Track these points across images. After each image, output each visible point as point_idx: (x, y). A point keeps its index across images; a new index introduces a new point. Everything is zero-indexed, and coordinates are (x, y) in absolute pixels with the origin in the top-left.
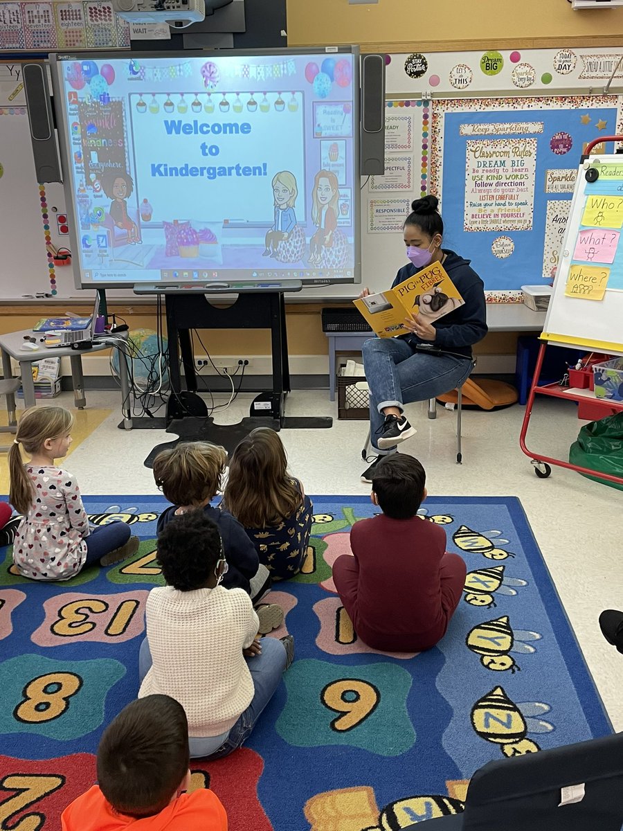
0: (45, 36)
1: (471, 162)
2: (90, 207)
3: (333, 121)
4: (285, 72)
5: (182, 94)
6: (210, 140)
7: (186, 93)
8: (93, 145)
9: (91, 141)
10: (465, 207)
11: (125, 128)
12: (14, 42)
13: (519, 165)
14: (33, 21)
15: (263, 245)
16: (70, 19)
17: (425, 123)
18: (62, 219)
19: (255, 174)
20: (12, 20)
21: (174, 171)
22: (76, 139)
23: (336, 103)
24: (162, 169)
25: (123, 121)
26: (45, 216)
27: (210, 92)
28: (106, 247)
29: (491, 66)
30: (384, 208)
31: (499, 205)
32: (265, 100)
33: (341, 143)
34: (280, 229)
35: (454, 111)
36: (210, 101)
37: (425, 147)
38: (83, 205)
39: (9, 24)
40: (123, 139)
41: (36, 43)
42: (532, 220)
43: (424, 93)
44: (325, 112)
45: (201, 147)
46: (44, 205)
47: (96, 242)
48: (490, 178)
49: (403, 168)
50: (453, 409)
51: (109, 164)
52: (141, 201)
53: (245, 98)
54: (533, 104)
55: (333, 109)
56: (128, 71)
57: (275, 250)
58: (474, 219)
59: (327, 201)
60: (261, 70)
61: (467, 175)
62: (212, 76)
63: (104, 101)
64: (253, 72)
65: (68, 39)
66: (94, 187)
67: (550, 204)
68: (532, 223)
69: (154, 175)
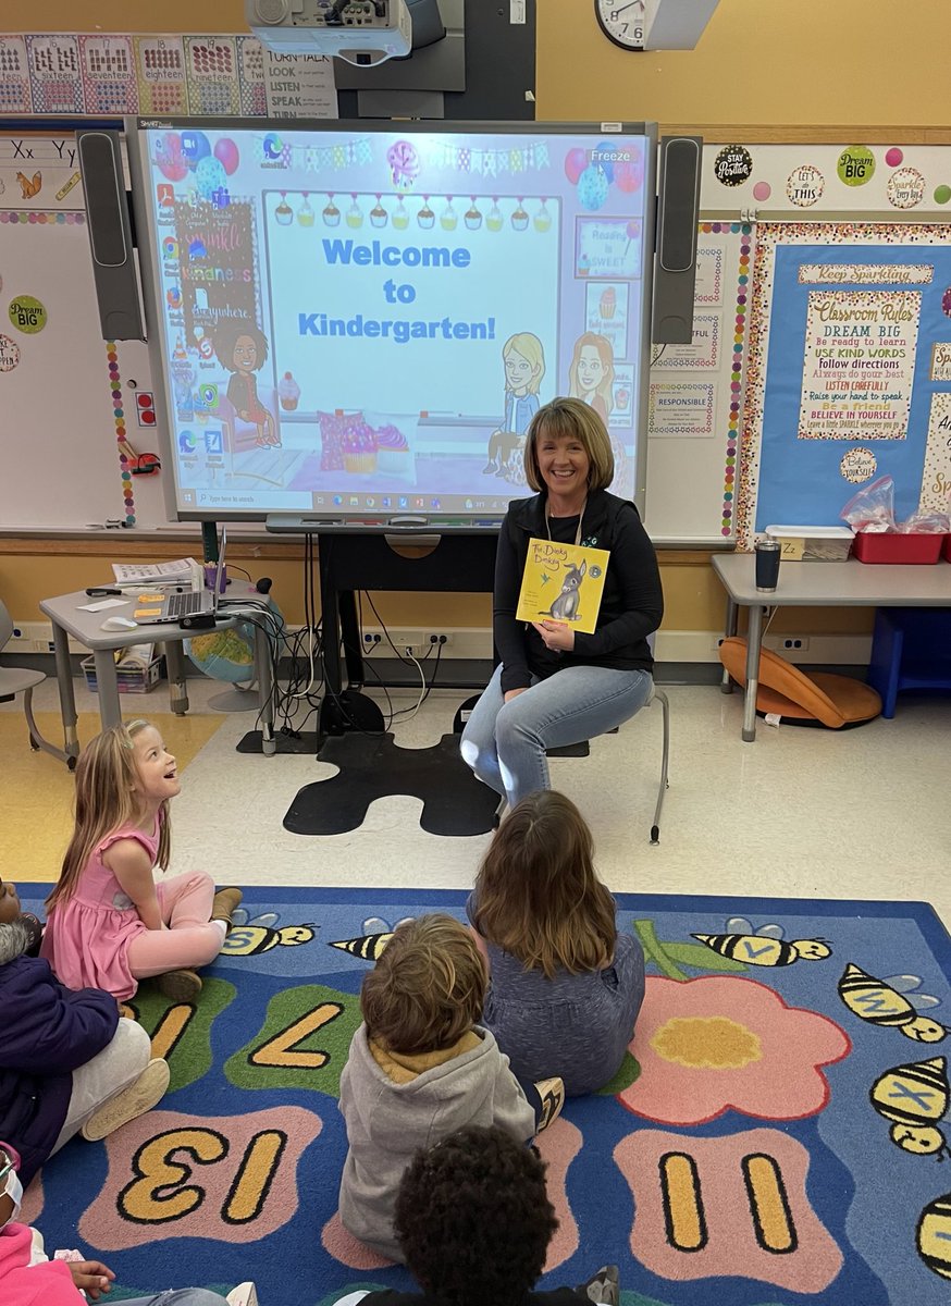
0: (118, 94)
1: (816, 327)
2: (193, 384)
3: (609, 249)
4: (532, 162)
5: (354, 195)
6: (401, 274)
7: (361, 193)
8: (200, 278)
9: (196, 271)
10: (803, 400)
11: (255, 250)
12: (65, 101)
13: (892, 334)
14: (99, 66)
15: (484, 456)
16: (160, 66)
17: (744, 261)
18: (144, 400)
19: (474, 336)
20: (63, 64)
21: (338, 327)
22: (171, 267)
23: (616, 220)
24: (318, 322)
25: (251, 238)
26: (117, 395)
27: (403, 192)
28: (220, 451)
29: (854, 171)
30: (671, 397)
31: (856, 397)
32: (496, 210)
33: (621, 288)
34: (513, 429)
35: (792, 243)
36: (402, 208)
37: (742, 300)
38: (181, 381)
39: (58, 71)
40: (252, 268)
41: (104, 105)
42: (906, 424)
43: (744, 211)
44: (595, 234)
45: (385, 288)
46: (115, 376)
47: (203, 442)
48: (844, 353)
49: (705, 334)
50: (778, 724)
51: (228, 312)
52: (281, 376)
53: (462, 205)
54: (918, 235)
55: (609, 229)
56: (262, 152)
57: (505, 464)
58: (816, 420)
59: (593, 385)
60: (489, 158)
61: (807, 347)
62: (406, 165)
63: (220, 203)
64: (476, 159)
65: (158, 99)
66: (200, 350)
67: (936, 398)
68: (906, 428)
69: (303, 332)
